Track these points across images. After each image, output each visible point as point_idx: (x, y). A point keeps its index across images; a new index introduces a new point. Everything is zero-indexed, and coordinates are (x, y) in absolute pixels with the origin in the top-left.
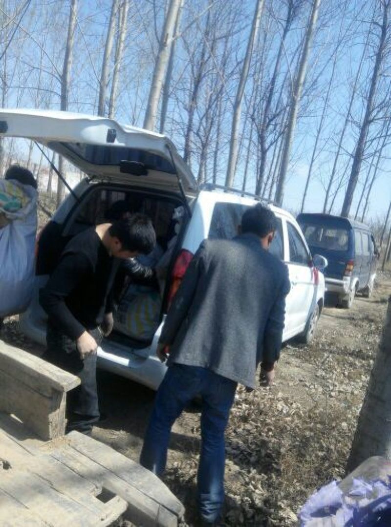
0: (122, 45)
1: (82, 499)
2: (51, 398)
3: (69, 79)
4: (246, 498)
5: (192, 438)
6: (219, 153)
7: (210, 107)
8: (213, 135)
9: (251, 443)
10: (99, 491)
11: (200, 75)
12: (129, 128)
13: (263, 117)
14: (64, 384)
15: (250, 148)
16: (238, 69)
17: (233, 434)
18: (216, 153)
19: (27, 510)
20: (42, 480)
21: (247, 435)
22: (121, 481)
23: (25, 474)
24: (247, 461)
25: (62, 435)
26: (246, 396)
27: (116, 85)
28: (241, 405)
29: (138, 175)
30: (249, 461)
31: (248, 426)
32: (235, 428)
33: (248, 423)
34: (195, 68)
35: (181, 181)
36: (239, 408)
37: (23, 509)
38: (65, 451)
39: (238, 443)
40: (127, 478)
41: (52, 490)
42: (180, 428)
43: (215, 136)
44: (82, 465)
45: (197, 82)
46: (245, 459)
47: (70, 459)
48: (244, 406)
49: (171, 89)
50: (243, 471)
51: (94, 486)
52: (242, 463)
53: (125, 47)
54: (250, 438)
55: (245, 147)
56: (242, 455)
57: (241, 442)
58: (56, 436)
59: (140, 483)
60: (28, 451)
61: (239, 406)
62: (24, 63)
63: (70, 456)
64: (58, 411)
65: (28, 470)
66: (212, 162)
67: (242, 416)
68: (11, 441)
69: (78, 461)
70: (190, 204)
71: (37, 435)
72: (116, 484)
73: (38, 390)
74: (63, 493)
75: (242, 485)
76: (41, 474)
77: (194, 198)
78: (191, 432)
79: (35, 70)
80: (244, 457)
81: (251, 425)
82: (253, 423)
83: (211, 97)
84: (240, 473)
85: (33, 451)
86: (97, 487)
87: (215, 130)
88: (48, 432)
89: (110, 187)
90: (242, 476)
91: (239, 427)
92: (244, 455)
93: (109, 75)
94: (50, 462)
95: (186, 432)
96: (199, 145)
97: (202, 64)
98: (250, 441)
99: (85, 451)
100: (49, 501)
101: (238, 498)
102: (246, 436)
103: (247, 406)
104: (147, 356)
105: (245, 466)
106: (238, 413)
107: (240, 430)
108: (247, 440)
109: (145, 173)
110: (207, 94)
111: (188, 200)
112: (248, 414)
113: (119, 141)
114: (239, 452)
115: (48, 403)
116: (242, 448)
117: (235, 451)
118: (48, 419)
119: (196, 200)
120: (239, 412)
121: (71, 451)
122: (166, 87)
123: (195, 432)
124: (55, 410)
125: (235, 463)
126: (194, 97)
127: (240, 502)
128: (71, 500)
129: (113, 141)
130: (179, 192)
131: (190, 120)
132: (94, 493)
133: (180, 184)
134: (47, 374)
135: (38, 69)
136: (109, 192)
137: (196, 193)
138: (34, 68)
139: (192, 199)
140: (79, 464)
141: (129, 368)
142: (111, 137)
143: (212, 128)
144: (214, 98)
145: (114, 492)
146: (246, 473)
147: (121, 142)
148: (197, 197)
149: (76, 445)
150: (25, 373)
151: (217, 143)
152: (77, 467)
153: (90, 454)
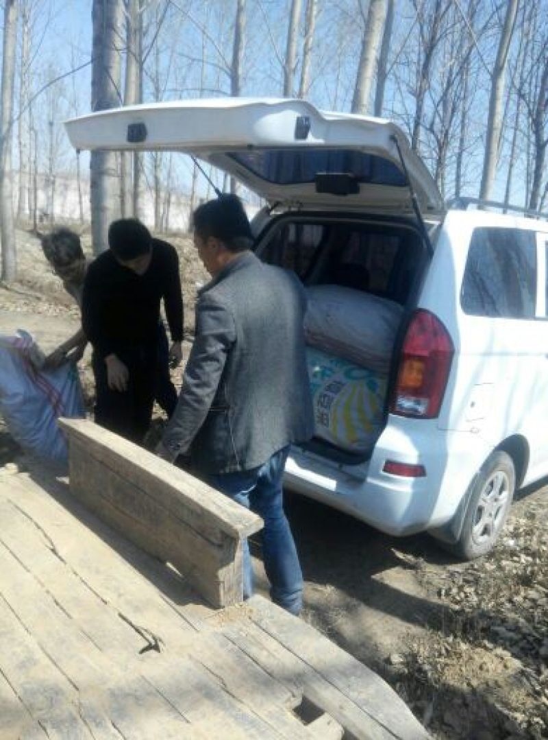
0: (315, 8)
1: (270, 715)
2: (220, 546)
3: (240, 71)
4: (536, 719)
5: (440, 607)
6: (465, 154)
7: (449, 84)
8: (455, 129)
9: (539, 623)
10: (297, 702)
11: (433, 38)
12: (329, 114)
13: (538, 90)
14: (239, 527)
15: (517, 143)
16: (496, 17)
17: (508, 605)
18: (460, 156)
19: (188, 725)
20: (211, 675)
21: (532, 608)
22: (331, 688)
23: (186, 663)
24: (533, 652)
25: (238, 601)
26: (526, 542)
27: (307, 69)
28: (519, 557)
29: (345, 194)
30: (537, 653)
31: (532, 594)
32: (511, 595)
33: (532, 587)
34: (425, 28)
35: (415, 195)
36: (515, 562)
37: (183, 724)
38: (244, 628)
39: (517, 622)
40: (340, 684)
41: (223, 693)
42: (420, 589)
43: (459, 130)
44: (270, 654)
45: (430, 48)
46: (531, 650)
47: (252, 643)
48: (524, 558)
49: (388, 66)
50: (528, 670)
51: (289, 694)
52: (526, 655)
53: (319, 11)
54: (538, 613)
55: (507, 140)
56: (525, 641)
57: (522, 620)
58: (230, 603)
59: (363, 696)
60: (191, 625)
61: (515, 558)
62: (182, 55)
63: (253, 637)
64: (231, 565)
65: (190, 657)
66: (454, 171)
67: (522, 576)
68: (166, 606)
69: (264, 648)
70: (430, 233)
71: (203, 598)
72: (325, 695)
73: (201, 532)
74: (242, 702)
75: (528, 695)
76: (210, 664)
77: (436, 223)
78: (437, 597)
79: (195, 62)
80: (528, 646)
81: (537, 591)
82: (541, 588)
83: (451, 70)
84: (522, 673)
85: (197, 626)
86: (294, 696)
87: (459, 121)
88: (219, 596)
89: (300, 217)
90: (528, 679)
91: (517, 593)
92: (528, 642)
93: (297, 55)
94: (222, 645)
95: (428, 596)
96: (434, 145)
97: (436, 19)
98: (536, 619)
99: (274, 631)
100: (221, 713)
101: (520, 717)
102: (531, 610)
103: (530, 559)
104: (365, 476)
105: (530, 661)
106: (514, 571)
107: (518, 599)
108: (533, 616)
109: (355, 190)
110: (444, 66)
111: (427, 227)
112: (532, 572)
113: (316, 136)
114: (520, 636)
115: (218, 553)
116: (525, 630)
117: (511, 634)
118: (217, 577)
119: (440, 226)
120: (516, 568)
121: (253, 630)
122: (381, 63)
123: (443, 597)
124: (228, 564)
125: (514, 655)
126: (425, 73)
127: (524, 725)
128: (255, 716)
129: (304, 136)
130: (413, 215)
131: (419, 109)
132: (288, 704)
133: (414, 201)
134: (213, 509)
135: (199, 60)
136: (299, 226)
137: (441, 214)
138: (194, 60)
139: (432, 225)
140: (265, 653)
141: (337, 493)
142: (302, 129)
143: (454, 119)
144: (456, 69)
145: (320, 705)
146: (534, 675)
147: (317, 137)
148: (442, 221)
149: (261, 620)
150: (183, 505)
151: (462, 140)
152: (263, 657)
153: (282, 637)
